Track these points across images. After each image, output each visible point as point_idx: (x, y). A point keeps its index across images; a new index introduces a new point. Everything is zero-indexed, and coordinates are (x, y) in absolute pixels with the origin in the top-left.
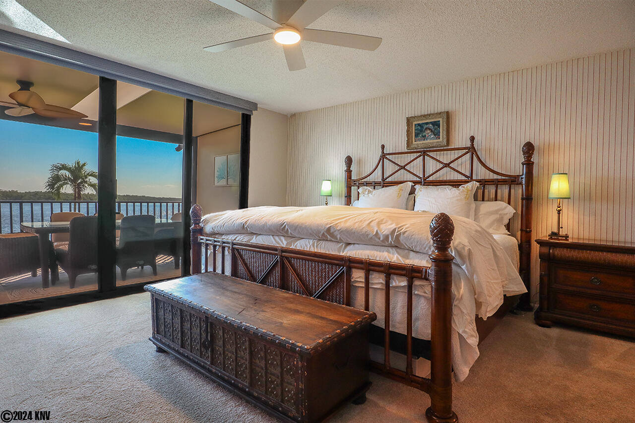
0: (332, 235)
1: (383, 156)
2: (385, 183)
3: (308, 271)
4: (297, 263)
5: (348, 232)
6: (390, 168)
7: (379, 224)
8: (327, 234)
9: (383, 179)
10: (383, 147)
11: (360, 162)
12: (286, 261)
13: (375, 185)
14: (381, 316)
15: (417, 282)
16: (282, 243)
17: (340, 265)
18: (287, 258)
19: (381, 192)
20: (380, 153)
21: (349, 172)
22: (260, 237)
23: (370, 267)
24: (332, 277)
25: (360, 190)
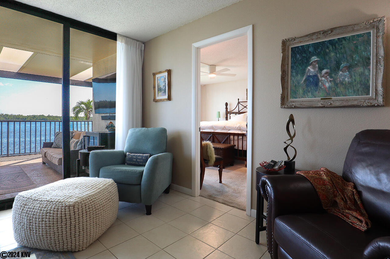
0: (225, 128)
1: (239, 103)
2: (239, 113)
3: (220, 138)
4: (217, 136)
5: (229, 127)
6: (241, 107)
7: (236, 124)
8: (224, 128)
9: (239, 111)
10: (239, 99)
11: (230, 105)
12: (214, 136)
13: (236, 113)
14: (237, 146)
15: (244, 137)
16: (212, 131)
17: (227, 135)
18: (214, 134)
19: (238, 115)
20: (238, 102)
21: (227, 108)
22: (205, 130)
23: (234, 134)
24: (226, 138)
25: (231, 115)
